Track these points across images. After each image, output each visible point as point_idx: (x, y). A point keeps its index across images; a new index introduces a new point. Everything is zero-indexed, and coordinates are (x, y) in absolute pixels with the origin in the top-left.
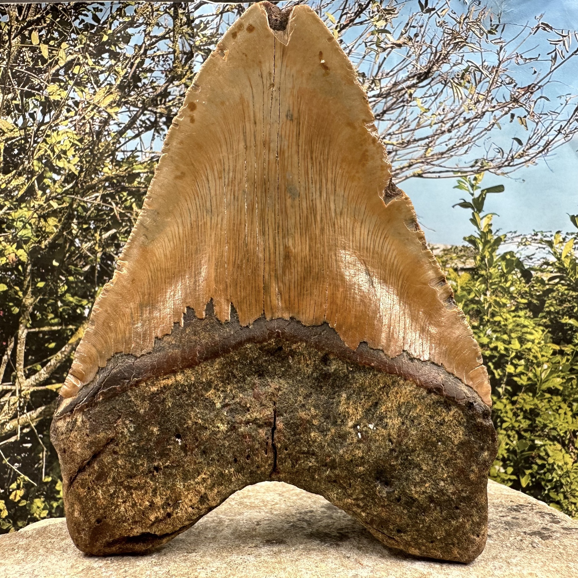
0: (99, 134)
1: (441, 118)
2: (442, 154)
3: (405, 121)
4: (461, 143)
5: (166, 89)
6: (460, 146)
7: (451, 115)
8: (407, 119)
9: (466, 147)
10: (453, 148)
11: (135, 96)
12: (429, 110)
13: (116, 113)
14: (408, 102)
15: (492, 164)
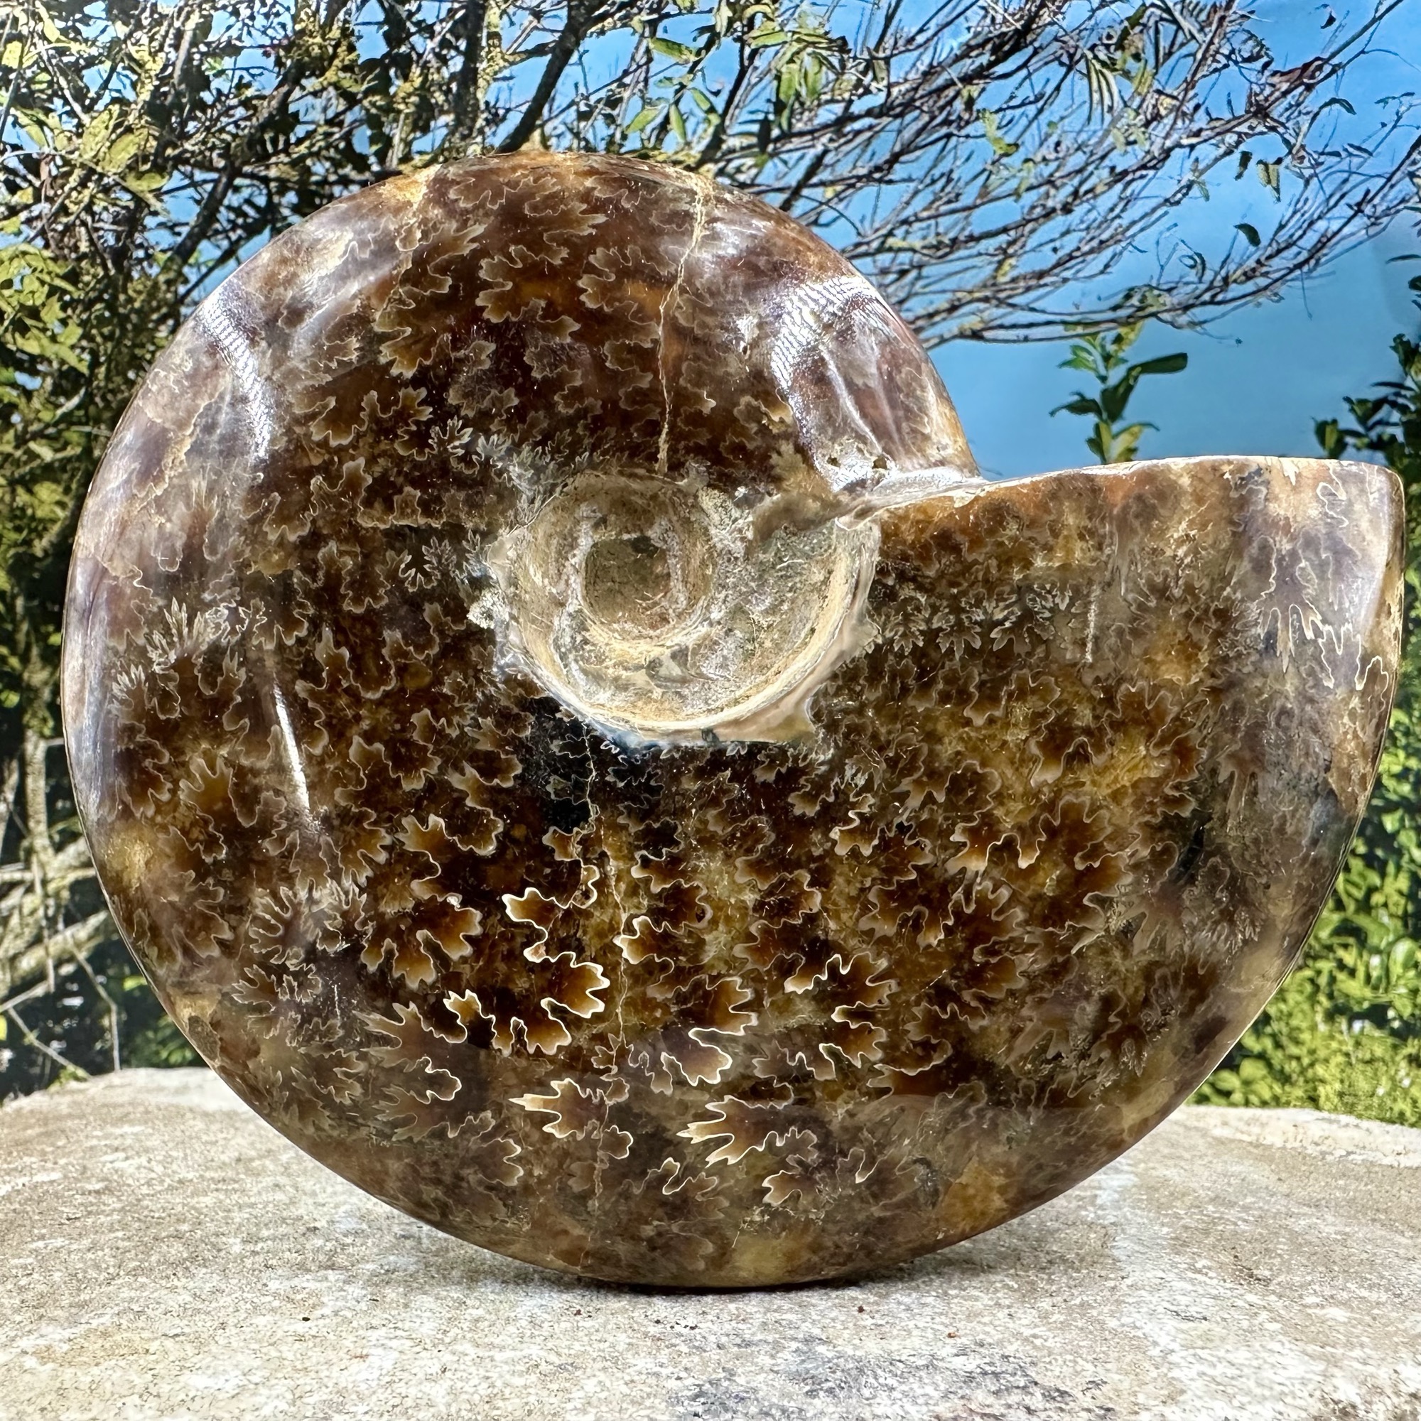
0: (120, 255)
1: (1046, 171)
2: (1041, 275)
3: (949, 180)
4: (1095, 243)
5: (284, 104)
6: (1091, 251)
7: (1077, 160)
8: (955, 176)
9: (1107, 254)
10: (1071, 257)
11: (200, 137)
12: (1016, 146)
13: (158, 194)
14: (962, 123)
15: (1168, 300)
